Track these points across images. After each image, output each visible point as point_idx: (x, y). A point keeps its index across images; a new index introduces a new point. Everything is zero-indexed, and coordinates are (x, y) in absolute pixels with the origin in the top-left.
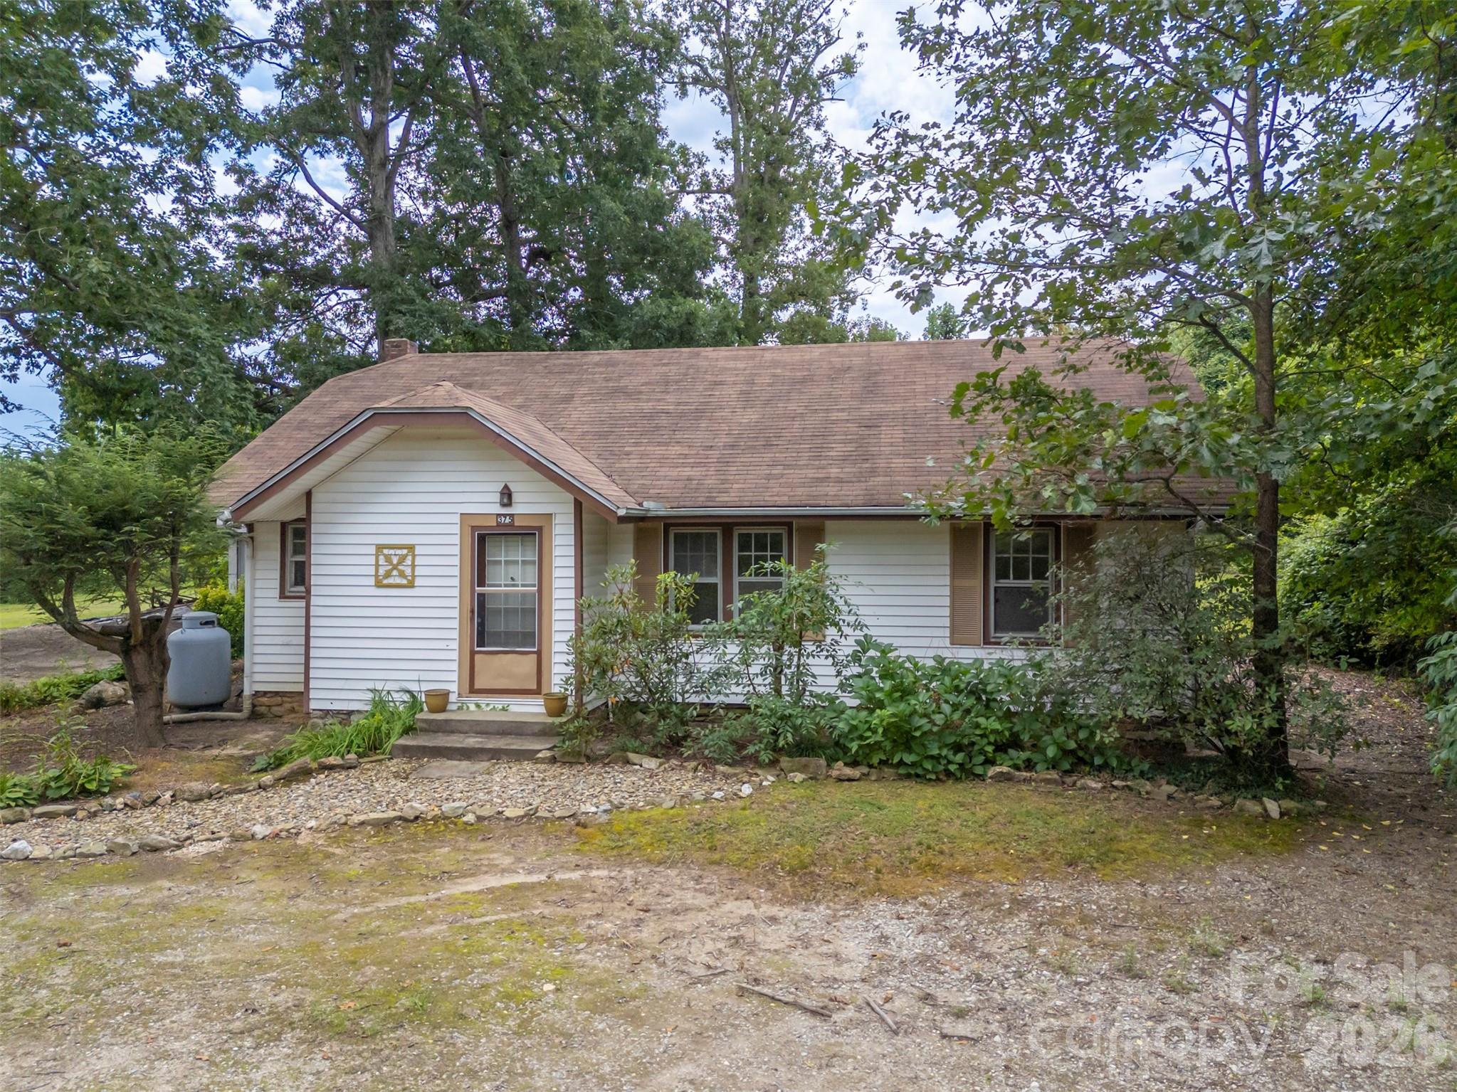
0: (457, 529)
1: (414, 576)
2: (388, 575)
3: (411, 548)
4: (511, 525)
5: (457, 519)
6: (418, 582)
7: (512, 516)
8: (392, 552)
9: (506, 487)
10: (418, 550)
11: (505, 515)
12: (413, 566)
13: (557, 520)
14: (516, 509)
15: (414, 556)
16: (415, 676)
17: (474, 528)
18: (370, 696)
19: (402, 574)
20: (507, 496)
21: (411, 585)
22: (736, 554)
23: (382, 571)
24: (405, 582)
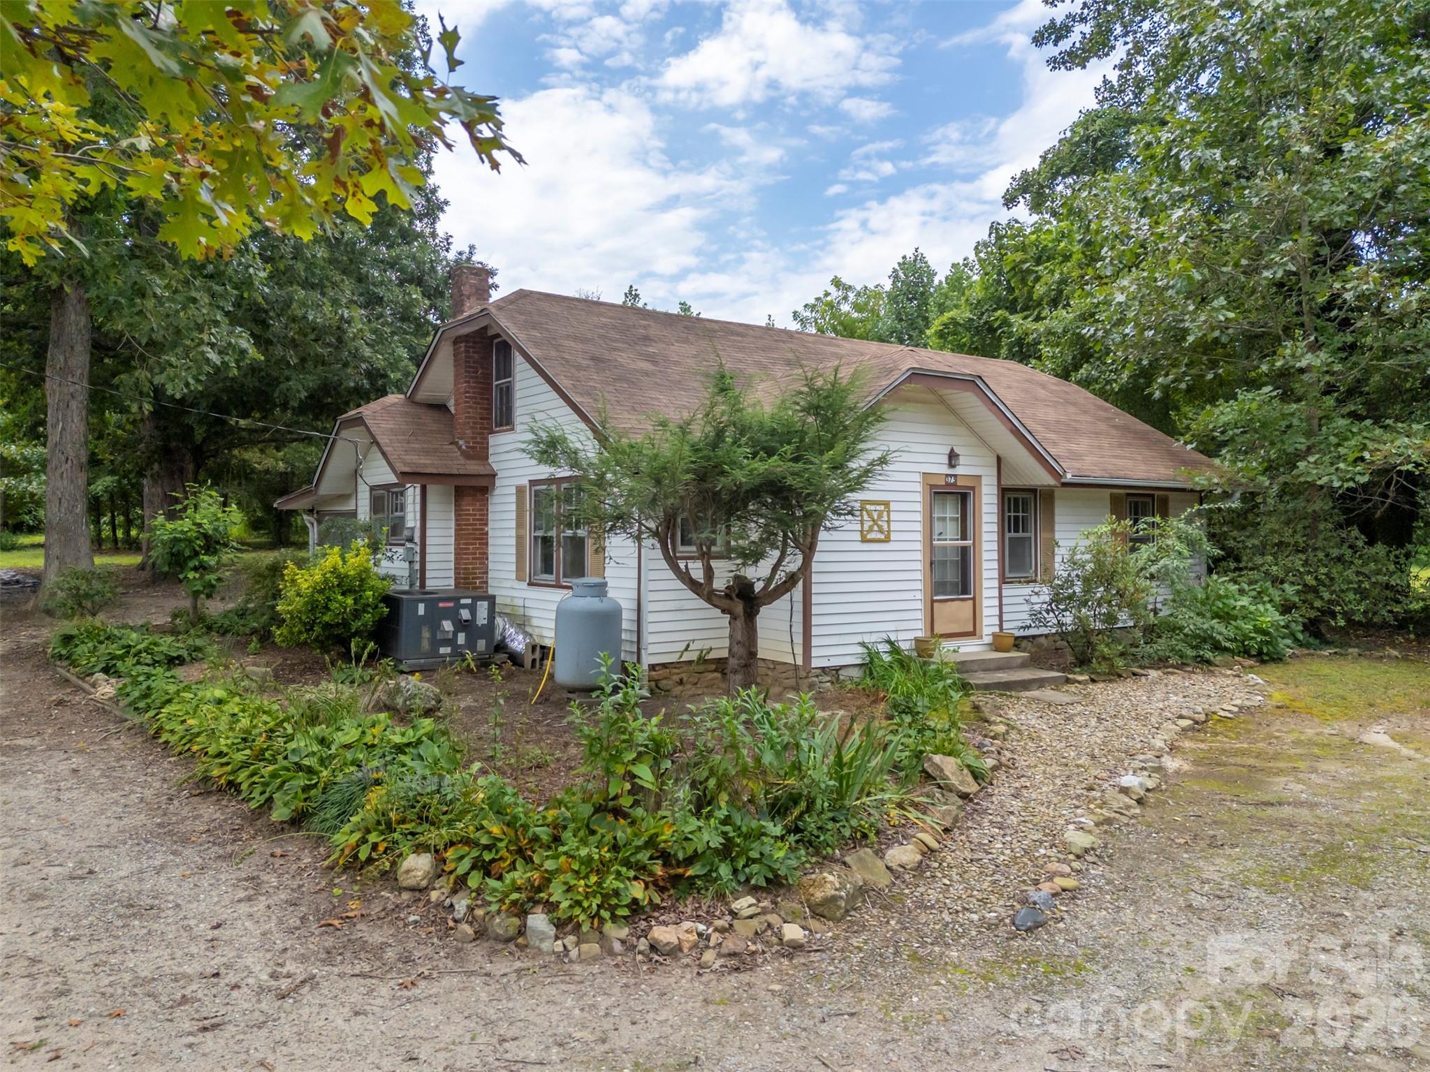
0: (919, 487)
1: (889, 531)
2: (871, 530)
3: (886, 504)
4: (954, 485)
5: (918, 478)
6: (893, 536)
7: (955, 476)
8: (873, 508)
9: (952, 450)
10: (893, 506)
11: (951, 476)
12: (888, 522)
13: (984, 481)
14: (959, 471)
15: (888, 512)
16: (892, 627)
17: (932, 486)
18: (860, 650)
19: (881, 531)
20: (953, 457)
21: (887, 540)
22: (1007, 514)
23: (866, 527)
24: (883, 537)
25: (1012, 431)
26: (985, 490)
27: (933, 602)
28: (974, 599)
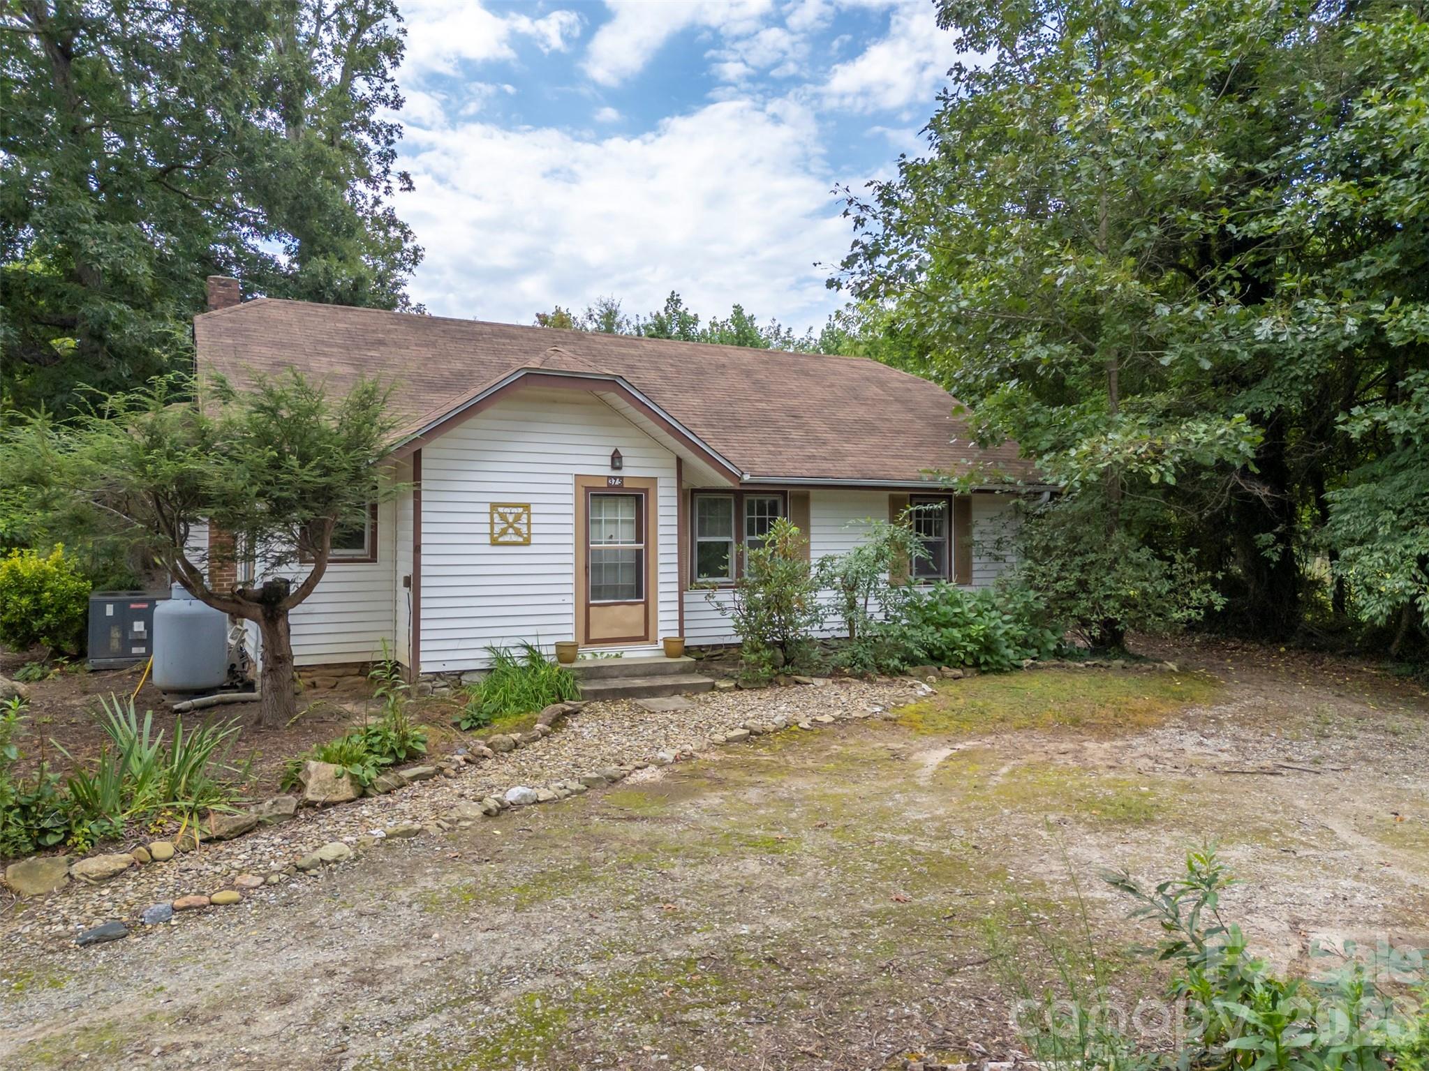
0: (571, 489)
1: (529, 534)
2: (504, 532)
3: (526, 507)
4: (621, 487)
5: (571, 480)
6: (534, 539)
7: (621, 478)
8: (507, 510)
9: (616, 451)
10: (533, 509)
11: (615, 478)
12: (529, 524)
13: (660, 483)
14: (625, 472)
15: (529, 515)
16: (532, 631)
17: (587, 489)
18: (487, 655)
19: (518, 533)
20: (616, 460)
21: (527, 543)
22: (746, 517)
23: (497, 529)
24: (521, 540)
25: (668, 431)
26: (661, 492)
27: (588, 606)
28: (646, 604)
